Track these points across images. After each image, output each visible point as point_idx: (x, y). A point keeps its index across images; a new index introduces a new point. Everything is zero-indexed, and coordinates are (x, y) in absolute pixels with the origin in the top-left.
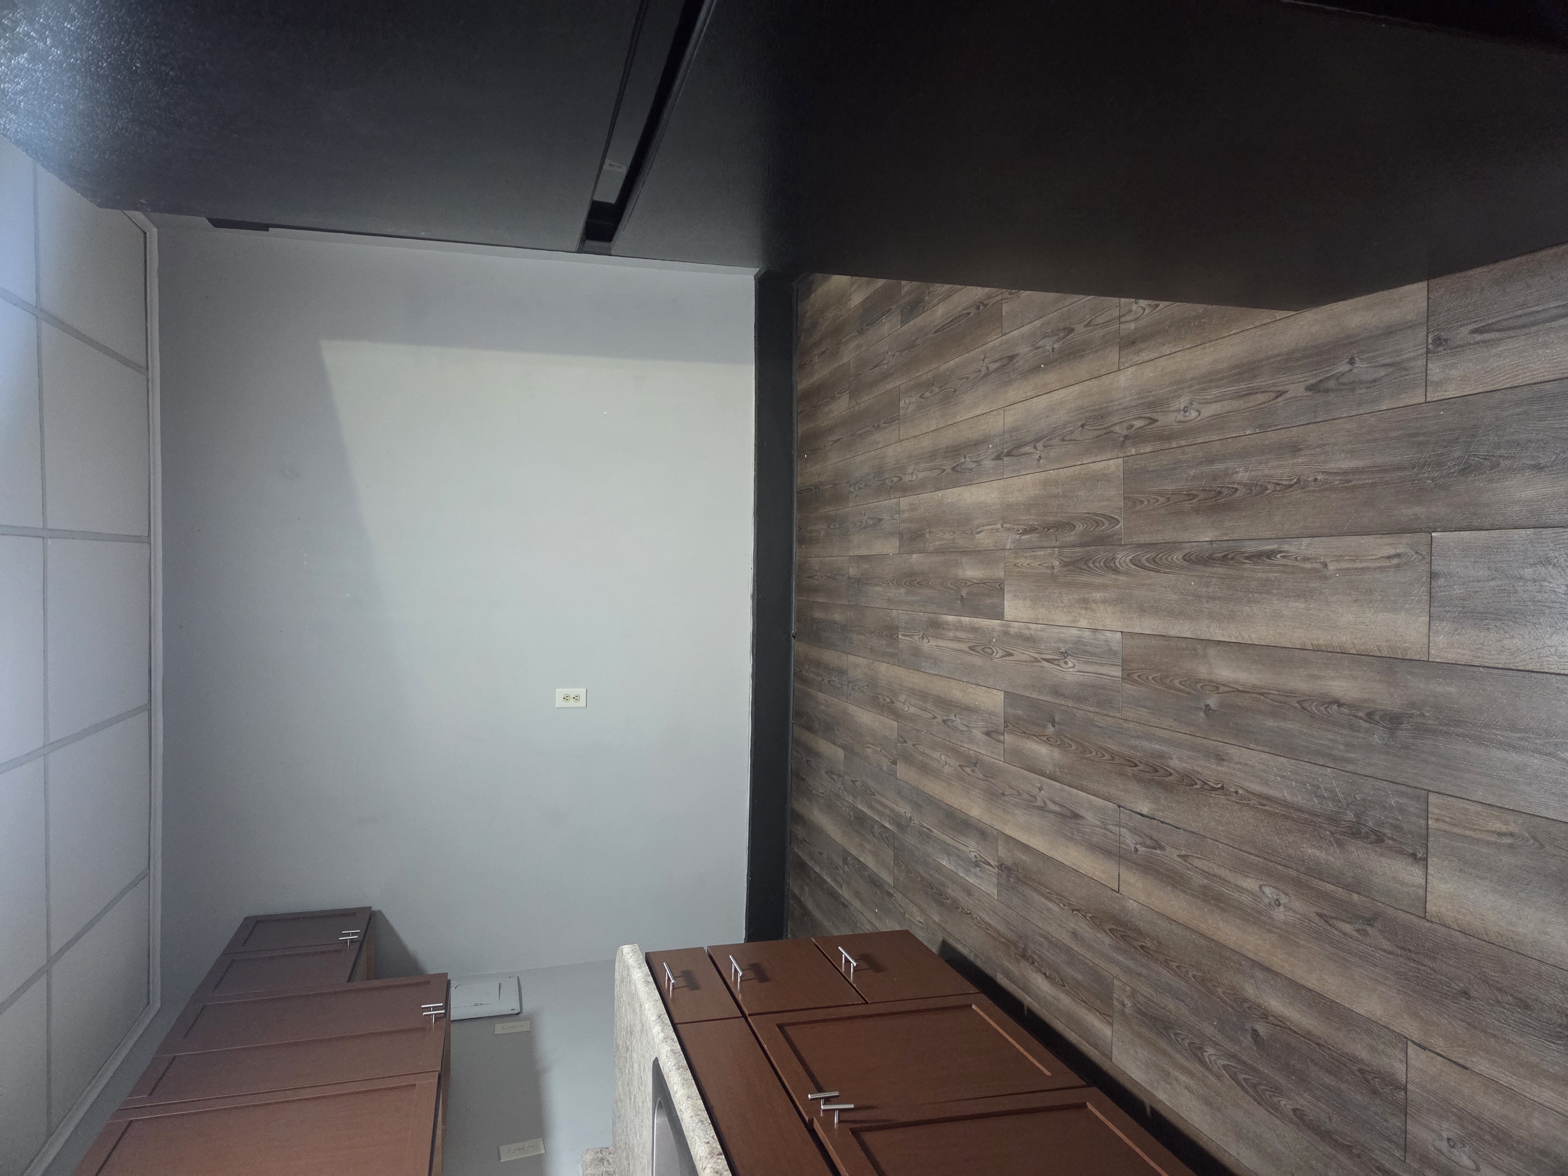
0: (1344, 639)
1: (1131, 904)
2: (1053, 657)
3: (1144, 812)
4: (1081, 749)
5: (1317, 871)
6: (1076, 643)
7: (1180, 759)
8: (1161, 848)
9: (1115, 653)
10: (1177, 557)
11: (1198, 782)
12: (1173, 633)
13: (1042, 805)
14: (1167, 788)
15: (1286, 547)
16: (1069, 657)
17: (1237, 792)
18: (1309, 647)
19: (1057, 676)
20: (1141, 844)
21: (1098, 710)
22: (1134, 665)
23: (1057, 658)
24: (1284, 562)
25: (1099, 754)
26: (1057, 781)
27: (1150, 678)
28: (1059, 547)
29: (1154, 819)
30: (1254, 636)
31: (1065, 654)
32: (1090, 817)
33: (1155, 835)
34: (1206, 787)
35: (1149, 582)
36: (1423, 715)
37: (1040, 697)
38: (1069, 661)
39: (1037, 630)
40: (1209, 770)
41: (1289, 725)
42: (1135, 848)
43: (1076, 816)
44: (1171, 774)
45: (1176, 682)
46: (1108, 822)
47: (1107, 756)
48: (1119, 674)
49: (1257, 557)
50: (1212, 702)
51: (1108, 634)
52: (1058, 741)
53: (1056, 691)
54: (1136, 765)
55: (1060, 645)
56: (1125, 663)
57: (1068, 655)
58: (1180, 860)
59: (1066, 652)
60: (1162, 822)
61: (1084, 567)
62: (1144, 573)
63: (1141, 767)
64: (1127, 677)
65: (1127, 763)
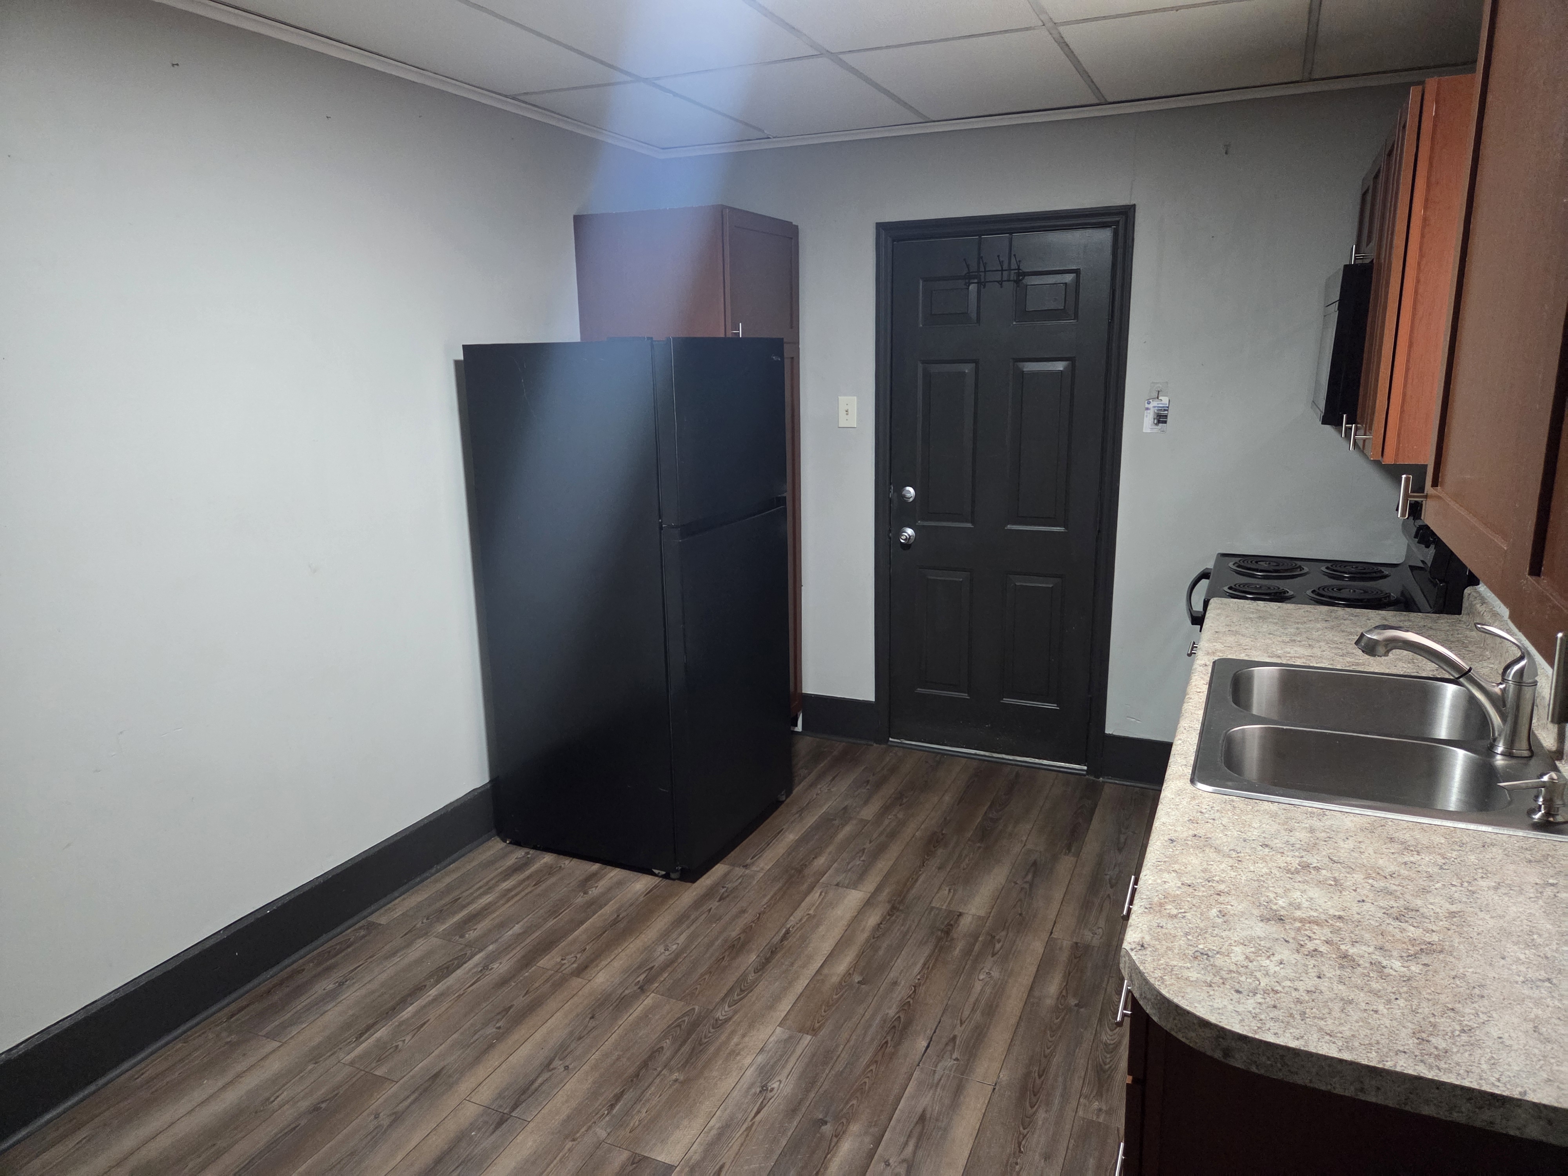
0: (848, 916)
1: (1004, 1076)
2: (758, 1105)
3: (926, 1045)
4: (858, 1094)
5: (968, 952)
6: (760, 1073)
7: (890, 1008)
8: (955, 1037)
9: (790, 1037)
10: (751, 977)
11: (909, 1000)
12: (800, 991)
13: (905, 1165)
14: (908, 1024)
15: (788, 926)
16: (769, 1084)
17: (919, 979)
18: (845, 928)
19: (780, 1104)
20: (951, 1054)
21: (830, 1066)
22: (809, 1023)
23: (761, 1100)
24: (795, 928)
25: (869, 1075)
26: (883, 1136)
27: (823, 1014)
28: (665, 1067)
29: (931, 1038)
30: (827, 949)
31: (764, 1089)
32: (925, 1101)
33: (944, 1040)
34: (912, 996)
35: (754, 999)
36: (895, 900)
37: (790, 1134)
38: (772, 1086)
39: (720, 1117)
40: (901, 992)
41: (885, 945)
42: (955, 1060)
43: (922, 1118)
44: (899, 1017)
45: (835, 997)
46: (931, 1081)
47: (873, 1067)
48: (809, 1037)
49: (784, 938)
50: (857, 978)
51: (771, 1039)
52: (843, 1120)
53: (792, 1111)
54: (887, 1042)
55: (753, 1090)
56: (802, 1030)
57: (765, 1085)
58: (964, 1026)
59: (762, 1087)
60: (935, 1032)
61: (702, 1047)
62: (745, 1000)
63: (889, 1038)
64: (814, 1031)
65: (883, 1049)
